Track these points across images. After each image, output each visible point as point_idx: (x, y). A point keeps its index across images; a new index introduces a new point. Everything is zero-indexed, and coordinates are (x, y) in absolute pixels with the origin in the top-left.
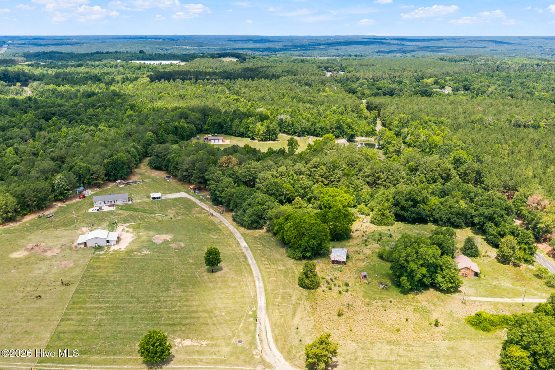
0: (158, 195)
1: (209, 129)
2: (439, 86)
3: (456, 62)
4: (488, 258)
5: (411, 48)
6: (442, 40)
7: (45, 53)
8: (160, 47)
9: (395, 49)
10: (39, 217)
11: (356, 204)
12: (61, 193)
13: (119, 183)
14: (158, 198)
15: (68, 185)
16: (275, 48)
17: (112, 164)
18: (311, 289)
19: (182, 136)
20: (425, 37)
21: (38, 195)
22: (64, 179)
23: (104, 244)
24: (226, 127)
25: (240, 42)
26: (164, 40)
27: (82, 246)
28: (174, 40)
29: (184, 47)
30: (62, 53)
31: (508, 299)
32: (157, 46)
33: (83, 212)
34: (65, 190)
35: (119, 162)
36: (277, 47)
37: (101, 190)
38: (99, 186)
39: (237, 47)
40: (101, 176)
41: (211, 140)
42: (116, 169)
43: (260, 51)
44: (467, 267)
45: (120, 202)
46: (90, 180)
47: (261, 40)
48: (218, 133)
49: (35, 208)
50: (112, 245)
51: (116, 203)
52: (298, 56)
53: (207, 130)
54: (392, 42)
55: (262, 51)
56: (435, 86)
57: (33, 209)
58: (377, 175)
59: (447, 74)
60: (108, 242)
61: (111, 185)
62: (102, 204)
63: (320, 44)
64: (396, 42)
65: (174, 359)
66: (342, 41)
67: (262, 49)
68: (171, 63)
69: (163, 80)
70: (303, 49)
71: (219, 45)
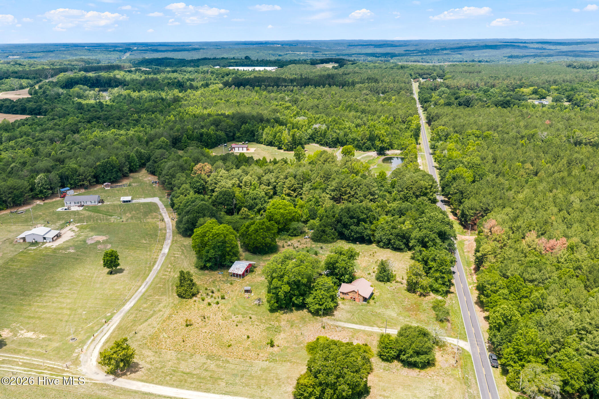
0: (129, 198)
1: (240, 137)
2: (538, 96)
3: (588, 68)
4: (400, 284)
5: (551, 52)
6: (596, 43)
7: (158, 59)
8: (274, 52)
9: (532, 54)
10: (11, 212)
11: (309, 219)
12: (41, 192)
13: (106, 186)
14: (127, 201)
15: (48, 184)
16: (395, 53)
17: (102, 166)
18: (184, 298)
19: (207, 143)
20: (579, 39)
21: (15, 192)
22: (44, 179)
23: (41, 240)
24: (257, 135)
25: (360, 47)
26: (282, 45)
27: (22, 241)
28: (292, 45)
29: (298, 53)
30: (173, 59)
31: (377, 328)
32: (271, 52)
33: (51, 210)
34: (45, 189)
35: (108, 165)
36: (397, 52)
37: (87, 191)
38: (86, 188)
39: (354, 52)
40: (88, 177)
41: (234, 148)
42: (105, 172)
43: (376, 57)
44: (354, 291)
45: (89, 203)
46: (76, 181)
47: (384, 44)
48: (249, 141)
49: (10, 204)
50: (48, 241)
51: (85, 204)
52: (414, 62)
53: (239, 138)
54: (532, 46)
55: (379, 57)
56: (534, 96)
57: (9, 205)
58: (343, 189)
59: (555, 82)
60: (45, 238)
61: (99, 187)
62: (73, 204)
63: (445, 49)
64: (536, 46)
65: (4, 347)
66: (474, 45)
67: (378, 54)
68: (265, 69)
69: (233, 86)
70: (425, 54)
71: (337, 50)
